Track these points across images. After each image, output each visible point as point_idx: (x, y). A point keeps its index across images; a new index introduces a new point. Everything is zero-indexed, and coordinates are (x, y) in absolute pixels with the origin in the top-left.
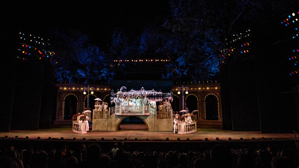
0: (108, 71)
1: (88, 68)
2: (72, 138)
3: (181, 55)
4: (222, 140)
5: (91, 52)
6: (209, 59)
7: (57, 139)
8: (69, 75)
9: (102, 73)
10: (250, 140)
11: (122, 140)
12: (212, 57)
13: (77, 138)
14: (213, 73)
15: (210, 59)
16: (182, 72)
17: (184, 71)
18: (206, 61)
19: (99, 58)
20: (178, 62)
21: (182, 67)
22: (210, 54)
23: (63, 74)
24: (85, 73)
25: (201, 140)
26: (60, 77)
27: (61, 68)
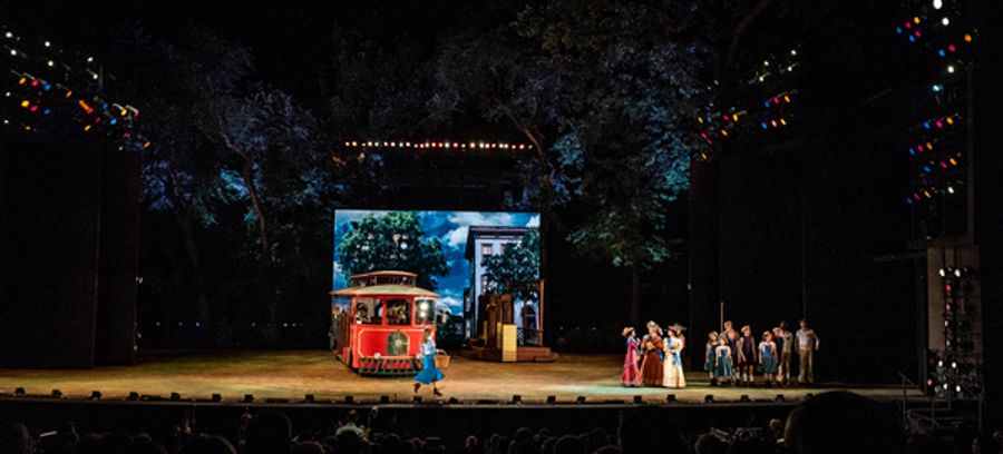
0: (325, 179)
1: (255, 166)
2: (209, 394)
3: (568, 130)
4: (686, 402)
5: (267, 110)
6: (659, 147)
7: (158, 398)
8: (191, 188)
9: (305, 185)
10: (770, 401)
11: (375, 403)
12: (670, 140)
13: (224, 394)
14: (669, 192)
15: (664, 143)
16: (571, 187)
17: (577, 185)
18: (651, 152)
19: (293, 133)
20: (558, 154)
21: (571, 170)
22: (665, 130)
23: (169, 186)
24: (249, 183)
25: (622, 402)
26: (160, 195)
27: (164, 165)
